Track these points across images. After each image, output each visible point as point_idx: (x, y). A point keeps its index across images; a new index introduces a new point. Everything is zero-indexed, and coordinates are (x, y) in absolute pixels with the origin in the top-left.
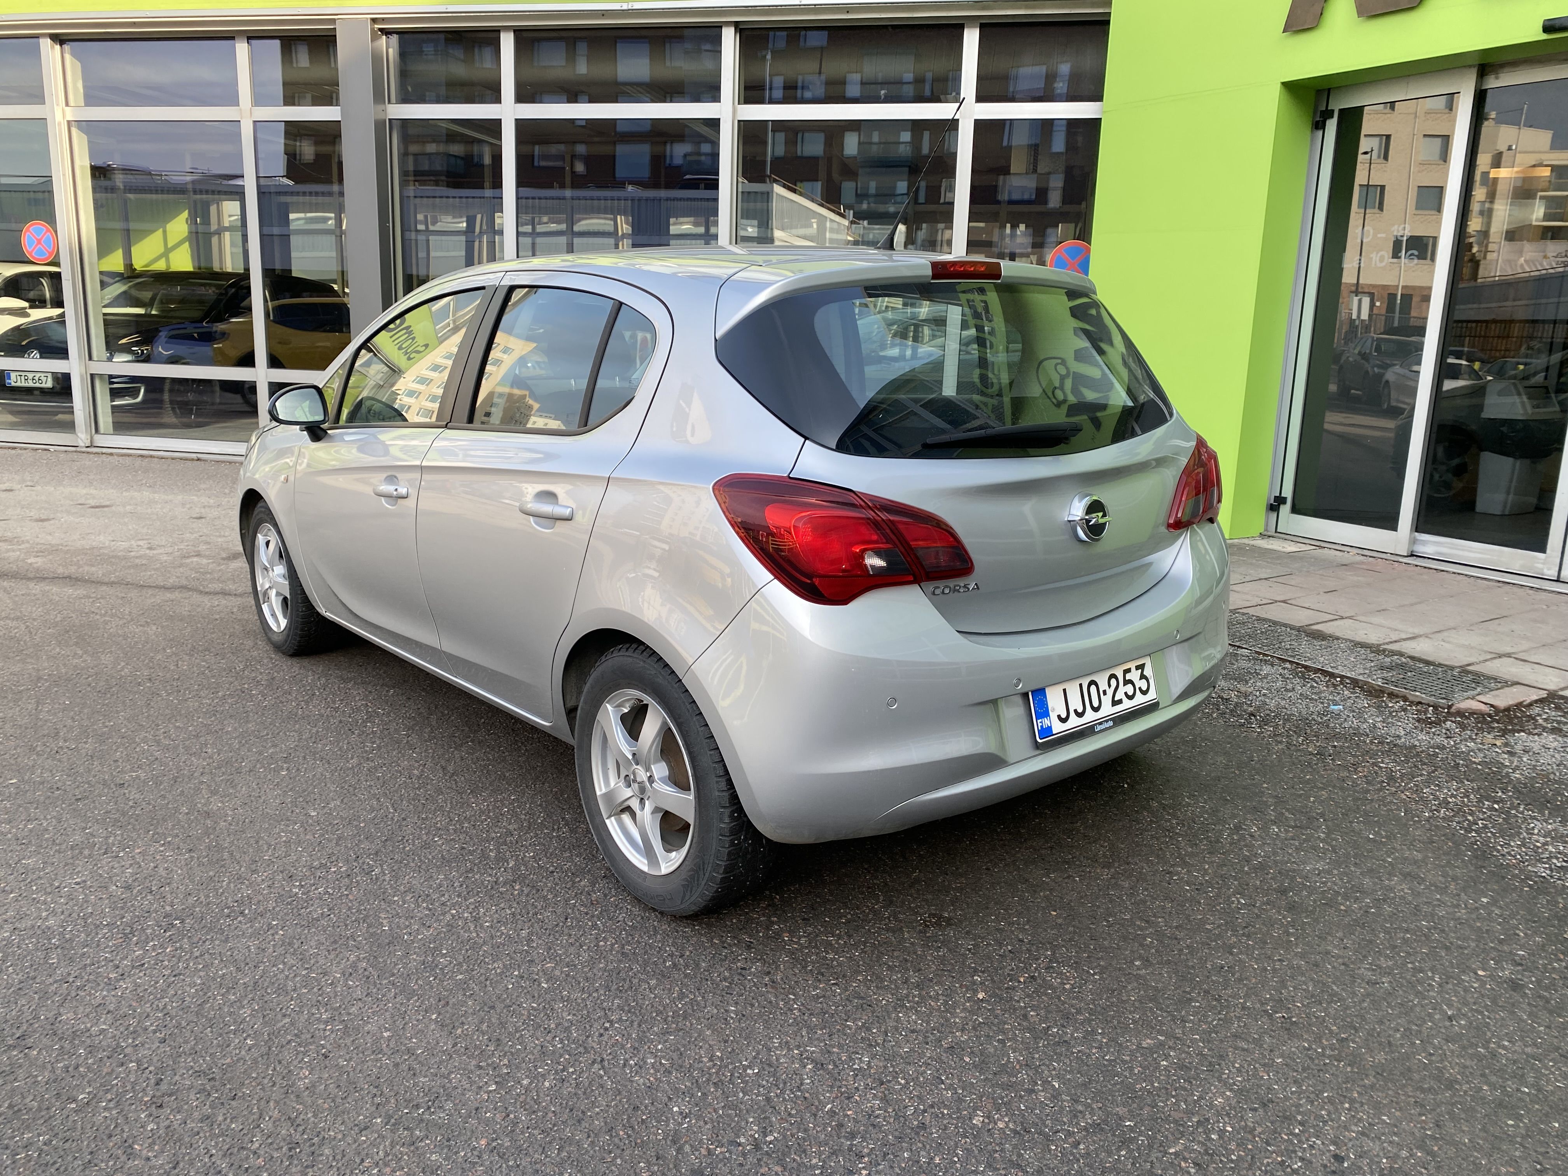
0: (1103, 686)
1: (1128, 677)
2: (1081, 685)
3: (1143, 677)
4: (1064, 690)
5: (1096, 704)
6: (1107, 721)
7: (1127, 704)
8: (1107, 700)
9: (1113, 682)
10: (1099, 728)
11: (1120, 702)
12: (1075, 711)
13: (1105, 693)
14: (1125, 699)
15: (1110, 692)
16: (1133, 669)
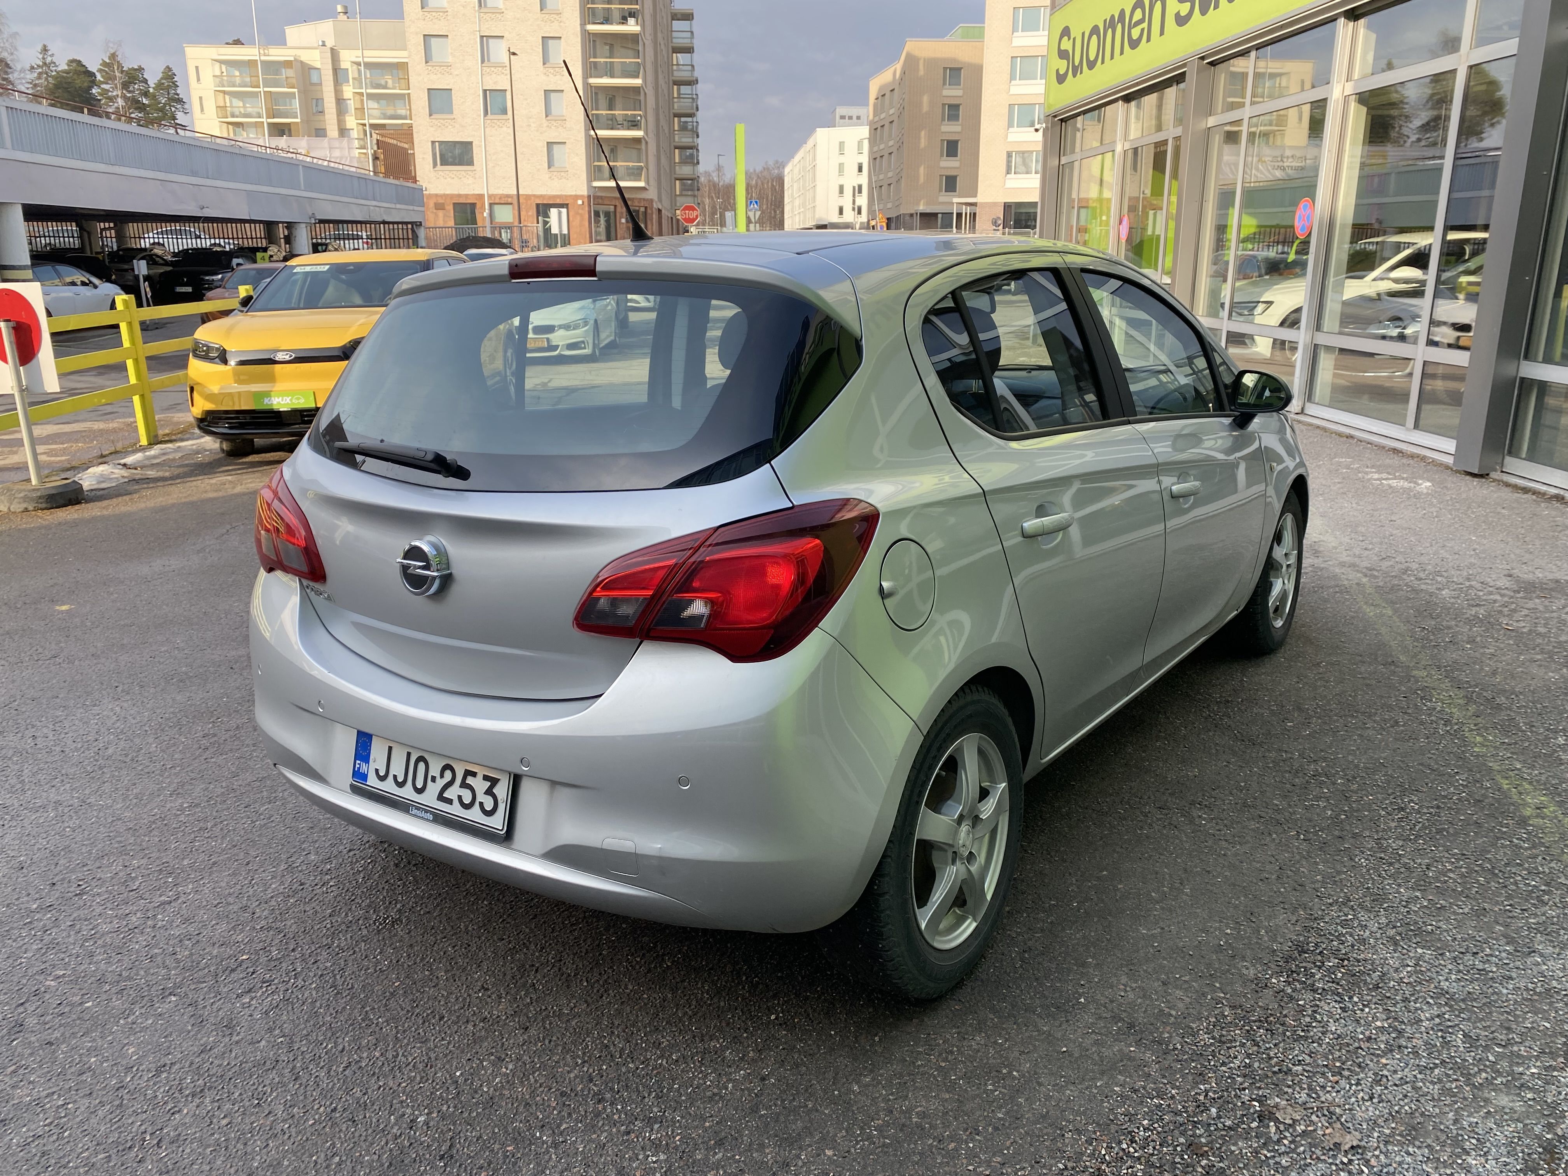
0: (435, 771)
1: (470, 780)
2: (409, 754)
3: (489, 792)
4: (390, 748)
5: (419, 785)
6: (426, 811)
7: (456, 810)
8: (433, 789)
9: (448, 775)
10: (415, 812)
11: (449, 801)
12: (395, 777)
13: (434, 779)
14: (456, 802)
15: (441, 783)
16: (480, 776)
